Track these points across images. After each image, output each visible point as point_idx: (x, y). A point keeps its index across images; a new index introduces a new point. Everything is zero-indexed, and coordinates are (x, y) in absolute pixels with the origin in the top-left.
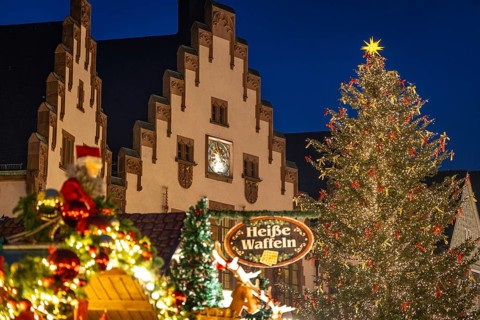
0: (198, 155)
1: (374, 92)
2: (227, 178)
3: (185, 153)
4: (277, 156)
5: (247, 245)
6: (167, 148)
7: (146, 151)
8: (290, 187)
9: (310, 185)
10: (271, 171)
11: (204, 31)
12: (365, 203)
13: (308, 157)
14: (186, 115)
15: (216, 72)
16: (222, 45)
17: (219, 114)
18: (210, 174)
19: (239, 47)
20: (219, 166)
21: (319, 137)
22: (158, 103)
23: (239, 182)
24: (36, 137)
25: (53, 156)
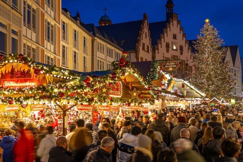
0: (170, 46)
1: (207, 30)
2: (176, 50)
3: (168, 45)
4: (187, 45)
5: (166, 67)
6: (164, 44)
7: (159, 45)
8: (190, 51)
9: (194, 51)
10: (186, 48)
11: (171, 19)
12: (205, 54)
13: (193, 45)
14: (168, 38)
15: (174, 28)
16: (175, 22)
17: (175, 37)
18: (173, 49)
19: (179, 22)
20: (175, 48)
21: (195, 41)
22: (162, 35)
23: (179, 51)
24: (137, 44)
25: (141, 48)
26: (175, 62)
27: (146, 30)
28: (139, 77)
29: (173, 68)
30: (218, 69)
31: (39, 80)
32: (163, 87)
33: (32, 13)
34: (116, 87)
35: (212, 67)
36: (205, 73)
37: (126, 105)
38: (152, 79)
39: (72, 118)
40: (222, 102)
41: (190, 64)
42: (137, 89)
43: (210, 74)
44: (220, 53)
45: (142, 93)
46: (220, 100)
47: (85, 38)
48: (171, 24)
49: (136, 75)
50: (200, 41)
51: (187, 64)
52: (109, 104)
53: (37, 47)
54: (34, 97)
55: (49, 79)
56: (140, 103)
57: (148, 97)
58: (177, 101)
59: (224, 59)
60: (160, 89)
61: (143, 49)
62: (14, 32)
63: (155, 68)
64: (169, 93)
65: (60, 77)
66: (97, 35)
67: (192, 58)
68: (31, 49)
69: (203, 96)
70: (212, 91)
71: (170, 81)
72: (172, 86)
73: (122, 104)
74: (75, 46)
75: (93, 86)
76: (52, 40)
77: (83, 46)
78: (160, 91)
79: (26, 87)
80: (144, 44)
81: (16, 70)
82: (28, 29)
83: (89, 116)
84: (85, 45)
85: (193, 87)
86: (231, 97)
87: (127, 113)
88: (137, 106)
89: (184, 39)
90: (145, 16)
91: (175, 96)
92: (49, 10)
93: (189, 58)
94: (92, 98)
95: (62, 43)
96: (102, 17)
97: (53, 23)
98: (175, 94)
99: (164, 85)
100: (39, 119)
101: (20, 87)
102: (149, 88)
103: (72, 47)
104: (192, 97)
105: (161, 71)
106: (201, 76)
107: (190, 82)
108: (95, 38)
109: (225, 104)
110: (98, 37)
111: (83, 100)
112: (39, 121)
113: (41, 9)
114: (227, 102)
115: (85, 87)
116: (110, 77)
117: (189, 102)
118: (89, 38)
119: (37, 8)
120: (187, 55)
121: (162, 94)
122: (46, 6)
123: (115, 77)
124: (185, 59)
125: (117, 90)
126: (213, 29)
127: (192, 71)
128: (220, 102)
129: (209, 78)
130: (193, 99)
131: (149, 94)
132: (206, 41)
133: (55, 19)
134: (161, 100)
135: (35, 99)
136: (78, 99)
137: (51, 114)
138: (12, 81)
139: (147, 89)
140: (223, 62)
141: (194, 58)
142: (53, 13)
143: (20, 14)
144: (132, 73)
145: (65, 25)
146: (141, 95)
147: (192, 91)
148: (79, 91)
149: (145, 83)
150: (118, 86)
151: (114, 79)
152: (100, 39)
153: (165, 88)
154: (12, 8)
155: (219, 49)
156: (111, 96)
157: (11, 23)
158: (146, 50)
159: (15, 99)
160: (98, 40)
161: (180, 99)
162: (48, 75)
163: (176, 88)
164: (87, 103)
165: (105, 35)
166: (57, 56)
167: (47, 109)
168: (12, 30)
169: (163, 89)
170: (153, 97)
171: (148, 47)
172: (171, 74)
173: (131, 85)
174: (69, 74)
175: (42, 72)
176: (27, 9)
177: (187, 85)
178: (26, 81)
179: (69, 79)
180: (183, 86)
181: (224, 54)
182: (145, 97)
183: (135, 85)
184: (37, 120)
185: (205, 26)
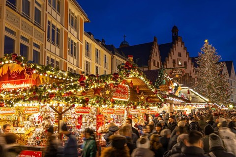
0: (176, 62)
1: (207, 49)
2: (181, 65)
3: (174, 62)
4: (190, 61)
5: (173, 74)
6: (171, 61)
7: (167, 62)
8: (192, 66)
9: (196, 65)
10: (189, 64)
11: (176, 41)
12: (205, 68)
13: (195, 61)
14: (174, 56)
15: (179, 48)
16: (180, 43)
17: (180, 55)
18: (178, 65)
19: (183, 43)
20: (180, 64)
21: (197, 57)
22: (169, 54)
23: (183, 66)
24: (149, 61)
25: (152, 64)
26: (181, 70)
27: (156, 50)
28: (145, 81)
29: (179, 75)
30: (217, 80)
31: (33, 81)
32: (170, 92)
33: (56, 32)
34: (122, 90)
35: (211, 79)
36: (206, 83)
37: (132, 108)
38: (160, 85)
39: (73, 121)
40: (222, 107)
41: (194, 76)
42: (145, 93)
43: (210, 84)
44: (218, 66)
45: (149, 97)
46: (220, 105)
47: (105, 55)
48: (177, 45)
49: (142, 78)
50: (201, 57)
51: (191, 77)
52: (111, 106)
53: (61, 60)
54: (24, 98)
55: (45, 79)
56: (147, 106)
57: (156, 101)
58: (184, 105)
59: (221, 72)
60: (168, 93)
61: (154, 65)
62: (35, 45)
63: (162, 74)
64: (177, 97)
65: (58, 78)
66: (116, 53)
67: (195, 71)
68: (55, 62)
69: (206, 101)
70: (213, 98)
71: (176, 88)
72: (179, 91)
73: (126, 107)
74: (97, 62)
75: (88, 85)
76: (75, 55)
77: (104, 62)
78: (167, 95)
79: (20, 88)
80: (154, 61)
81: (11, 71)
82: (52, 45)
83: (94, 119)
84: (105, 61)
85: (197, 94)
86: (229, 103)
87: (136, 116)
88: (144, 110)
89: (188, 56)
90: (155, 39)
91: (182, 101)
92: (73, 30)
93: (192, 72)
94: (87, 99)
95: (84, 58)
96: (122, 43)
97: (76, 41)
98: (182, 98)
99: (171, 90)
100: (39, 123)
101: (14, 89)
102: (156, 91)
103: (95, 62)
104: (197, 102)
105: (168, 77)
106: (203, 86)
107: (194, 90)
108: (114, 56)
109: (225, 108)
110: (117, 55)
111: (75, 101)
112: (39, 125)
113: (64, 29)
114: (226, 107)
115: (79, 86)
116: (111, 78)
117: (194, 106)
118: (109, 56)
119: (61, 28)
120: (190, 69)
121: (170, 98)
122: (69, 27)
123: (117, 78)
124: (188, 72)
125: (124, 93)
126: (212, 48)
127: (195, 82)
128: (220, 107)
129: (210, 87)
130: (198, 104)
131: (157, 98)
132: (206, 57)
133: (78, 39)
134: (169, 105)
135: (24, 101)
136: (69, 100)
137: (49, 117)
138: (9, 83)
139: (154, 93)
140: (221, 74)
141: (196, 71)
142: (76, 34)
143: (43, 30)
144: (137, 76)
145: (89, 45)
146: (149, 99)
147: (197, 97)
148: (72, 91)
149: (152, 87)
150: (125, 90)
151: (116, 80)
152: (118, 56)
153: (172, 92)
154: (35, 25)
155: (218, 63)
156: (114, 98)
157: (33, 37)
158: (156, 65)
159: (6, 100)
160: (117, 57)
161: (187, 104)
162: (41, 74)
163: (182, 94)
164: (81, 105)
165: (123, 54)
166: (79, 69)
167: (45, 112)
168: (34, 43)
169: (170, 94)
170: (160, 101)
171: (158, 63)
172: (178, 81)
173: (138, 89)
174: (68, 75)
175: (34, 72)
176: (51, 28)
177: (192, 92)
178: (21, 82)
179: (70, 81)
180: (189, 92)
181: (222, 67)
182: (153, 101)
183: (143, 89)
184: (37, 124)
185: (205, 46)
